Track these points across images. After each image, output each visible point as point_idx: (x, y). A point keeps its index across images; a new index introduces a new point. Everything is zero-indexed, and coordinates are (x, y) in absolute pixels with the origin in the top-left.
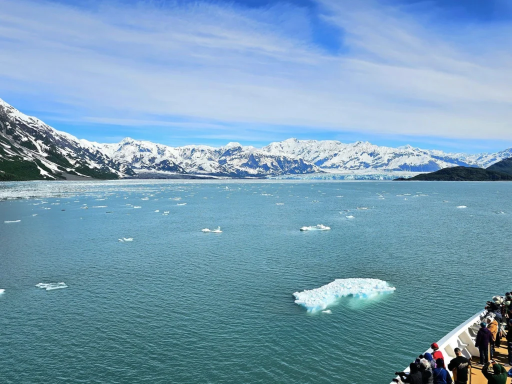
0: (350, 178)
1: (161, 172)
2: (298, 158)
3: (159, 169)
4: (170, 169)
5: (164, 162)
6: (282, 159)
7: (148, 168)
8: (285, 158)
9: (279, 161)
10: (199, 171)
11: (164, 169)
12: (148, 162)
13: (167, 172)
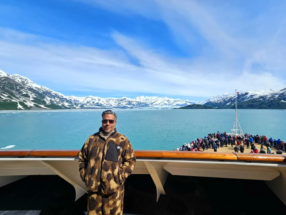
0: (160, 108)
1: (96, 107)
2: (144, 102)
3: (95, 106)
4: (99, 106)
5: (97, 103)
6: (139, 102)
7: (92, 105)
8: (140, 102)
9: (138, 103)
10: (110, 106)
11: (97, 105)
12: (92, 103)
13: (98, 107)
